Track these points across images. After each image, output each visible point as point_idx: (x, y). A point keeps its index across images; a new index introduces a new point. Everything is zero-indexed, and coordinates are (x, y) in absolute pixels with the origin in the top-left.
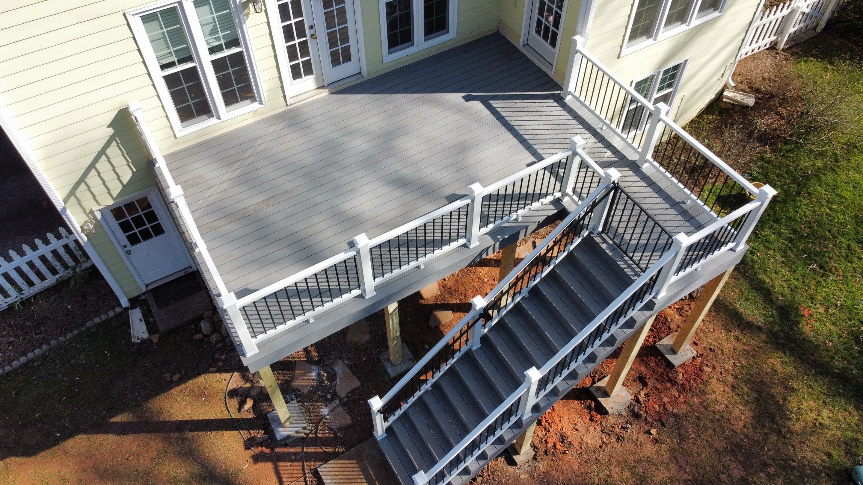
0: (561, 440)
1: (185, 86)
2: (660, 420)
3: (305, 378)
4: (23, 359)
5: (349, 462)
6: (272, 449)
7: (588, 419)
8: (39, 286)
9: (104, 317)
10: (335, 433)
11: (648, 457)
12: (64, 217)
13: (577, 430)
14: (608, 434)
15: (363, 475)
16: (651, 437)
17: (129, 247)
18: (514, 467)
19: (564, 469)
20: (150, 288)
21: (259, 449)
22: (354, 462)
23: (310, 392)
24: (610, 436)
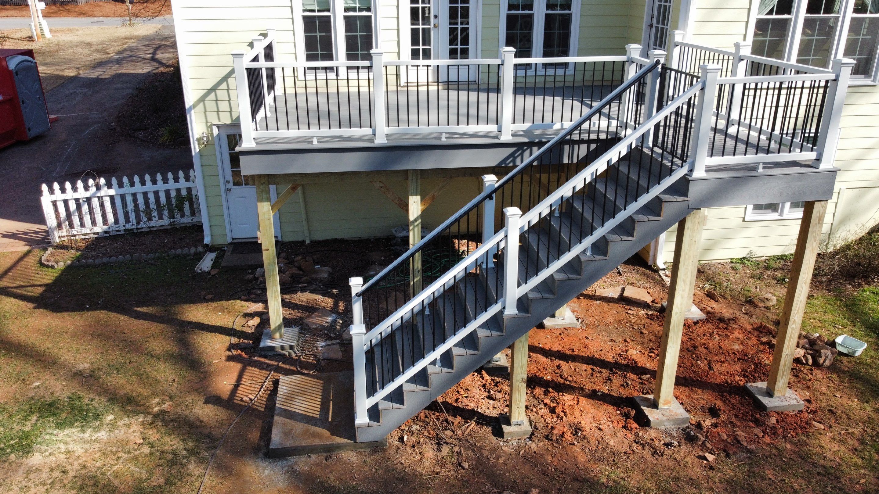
0: (574, 433)
1: (318, 34)
2: (725, 451)
3: (320, 319)
4: (106, 259)
5: (315, 380)
6: (250, 357)
7: (620, 425)
8: (155, 223)
9: (186, 251)
10: (318, 361)
11: (692, 479)
12: (188, 116)
13: (600, 429)
14: (641, 444)
15: (322, 393)
16: (705, 462)
17: (231, 185)
18: (499, 439)
19: (564, 458)
20: (235, 241)
21: (239, 352)
22: (321, 382)
23: (316, 329)
24: (643, 447)
